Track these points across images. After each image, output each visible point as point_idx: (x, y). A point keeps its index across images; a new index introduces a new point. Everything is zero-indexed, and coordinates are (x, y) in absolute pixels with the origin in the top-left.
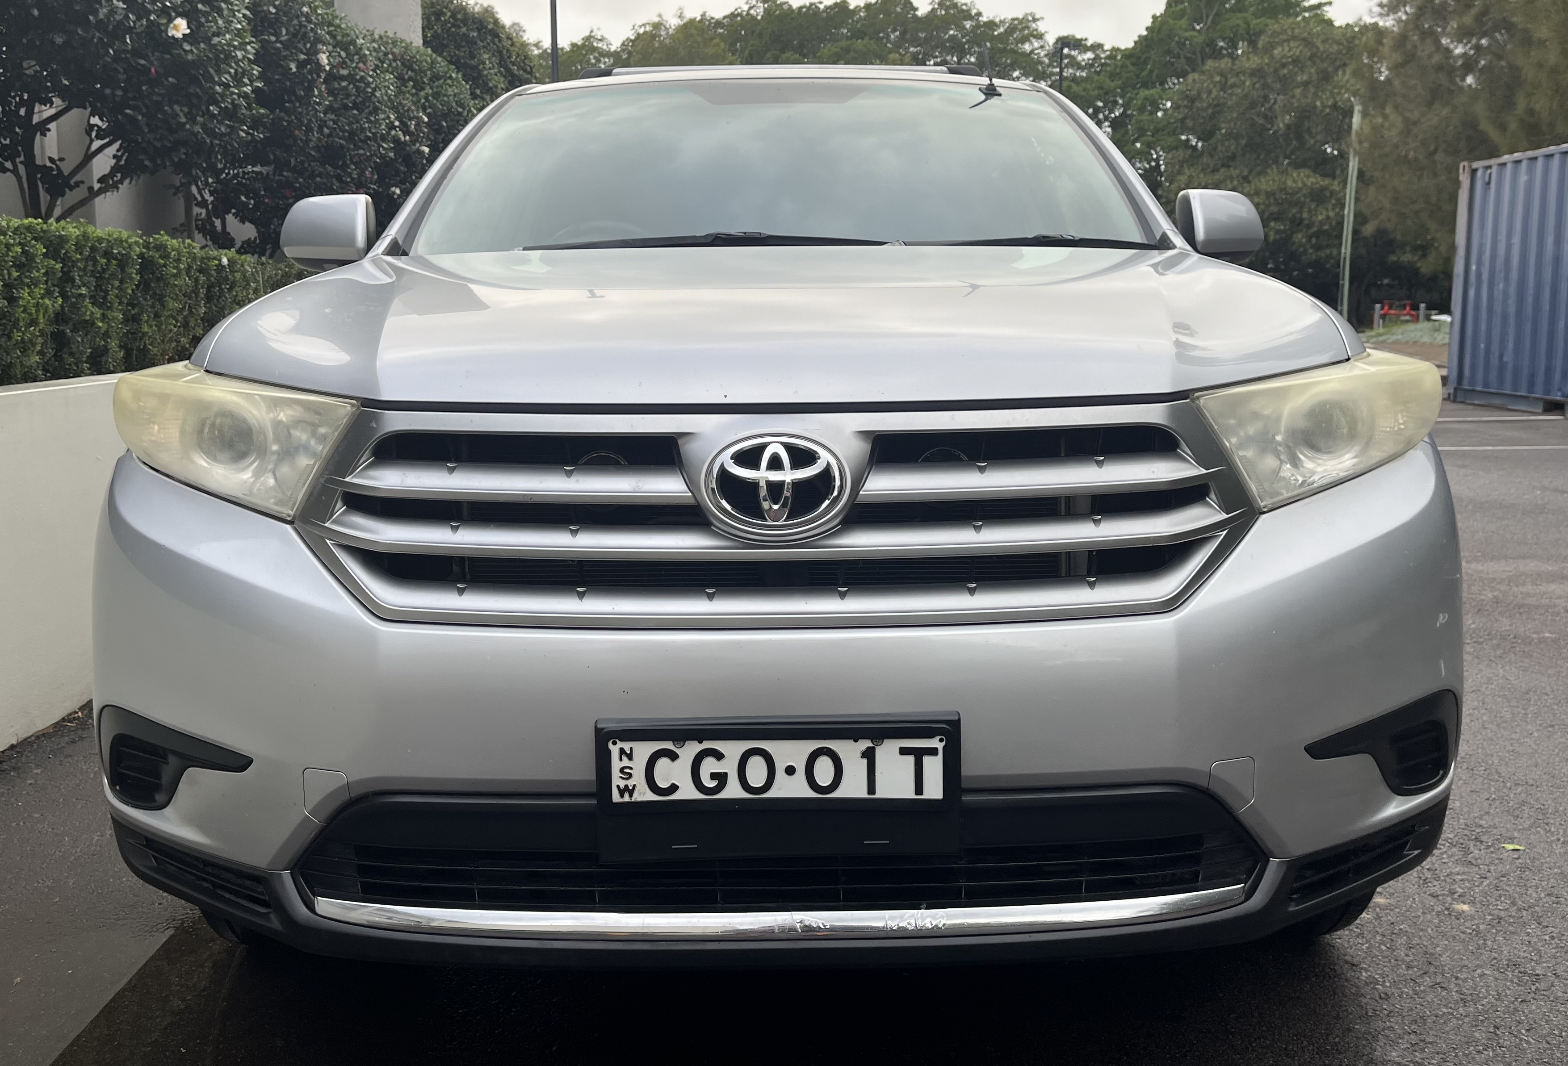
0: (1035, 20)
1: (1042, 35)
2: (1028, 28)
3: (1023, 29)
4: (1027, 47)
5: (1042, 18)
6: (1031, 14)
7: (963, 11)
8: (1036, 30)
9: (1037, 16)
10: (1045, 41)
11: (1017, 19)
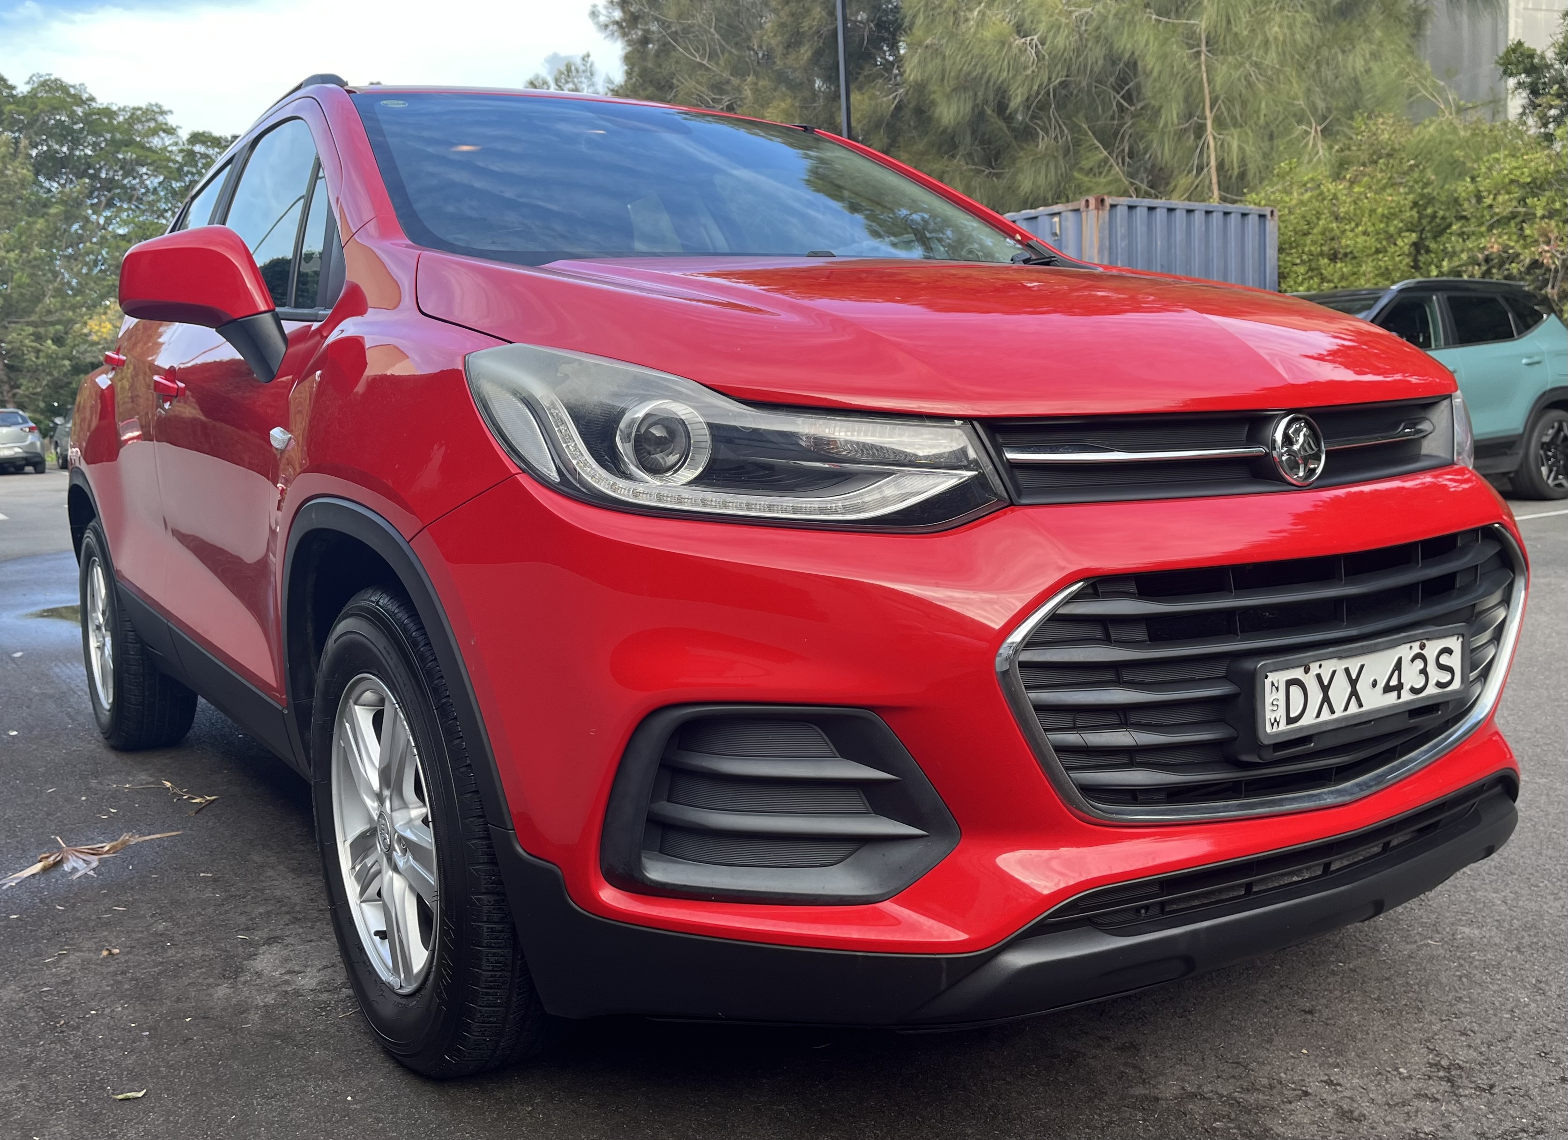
0: (163, 113)
1: (175, 130)
2: (155, 120)
3: (148, 121)
4: (156, 142)
5: (171, 112)
6: (156, 105)
7: (74, 96)
8: (166, 124)
9: (166, 108)
10: (178, 137)
11: (140, 109)
